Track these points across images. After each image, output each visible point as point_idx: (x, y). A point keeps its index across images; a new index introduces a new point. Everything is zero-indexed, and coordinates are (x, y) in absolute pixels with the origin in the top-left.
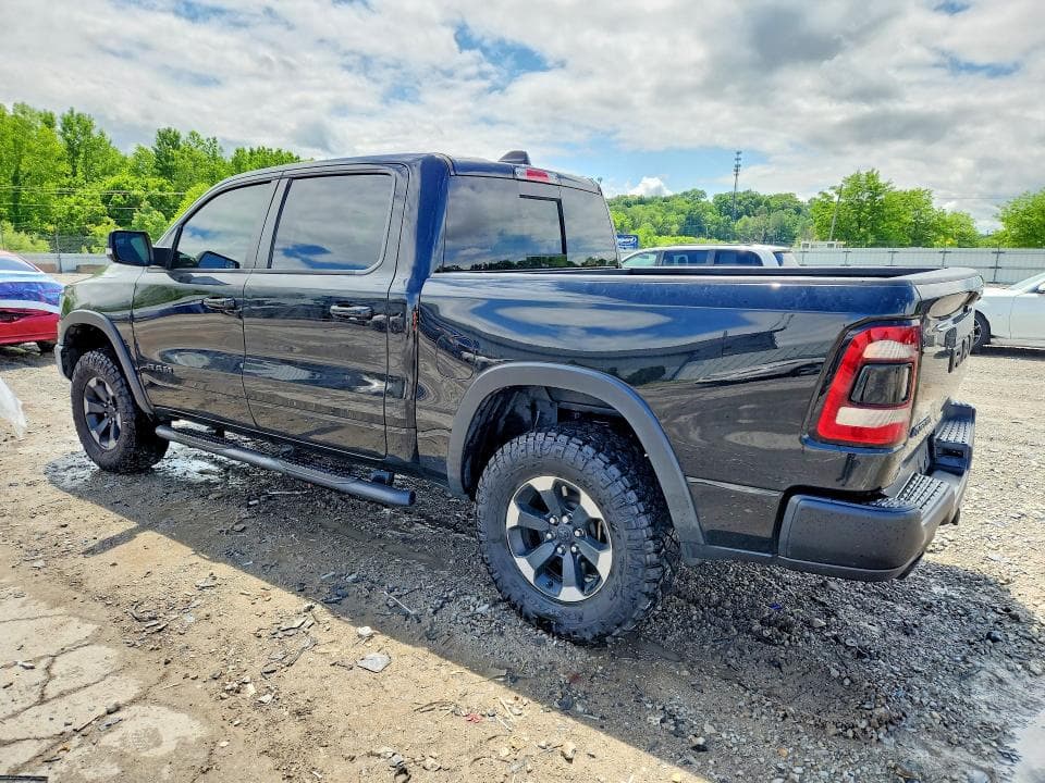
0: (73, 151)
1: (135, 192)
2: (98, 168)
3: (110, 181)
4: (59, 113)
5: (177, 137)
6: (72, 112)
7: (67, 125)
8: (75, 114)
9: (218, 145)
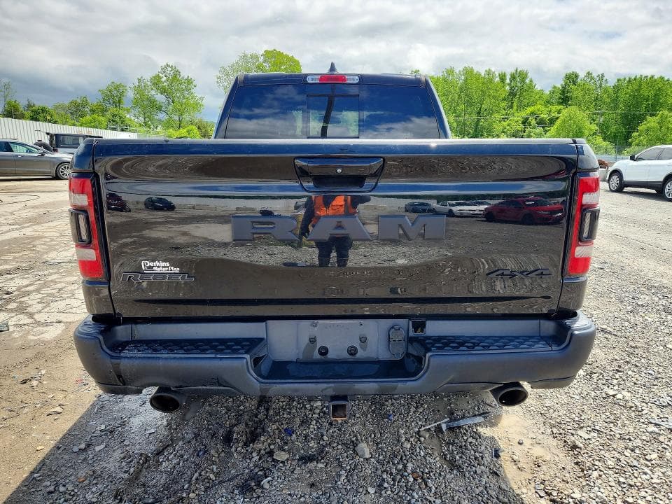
0: (512, 94)
1: (542, 116)
2: (526, 102)
3: (529, 110)
4: (509, 71)
5: (577, 76)
6: (517, 71)
7: (513, 78)
8: (518, 71)
9: (605, 79)
